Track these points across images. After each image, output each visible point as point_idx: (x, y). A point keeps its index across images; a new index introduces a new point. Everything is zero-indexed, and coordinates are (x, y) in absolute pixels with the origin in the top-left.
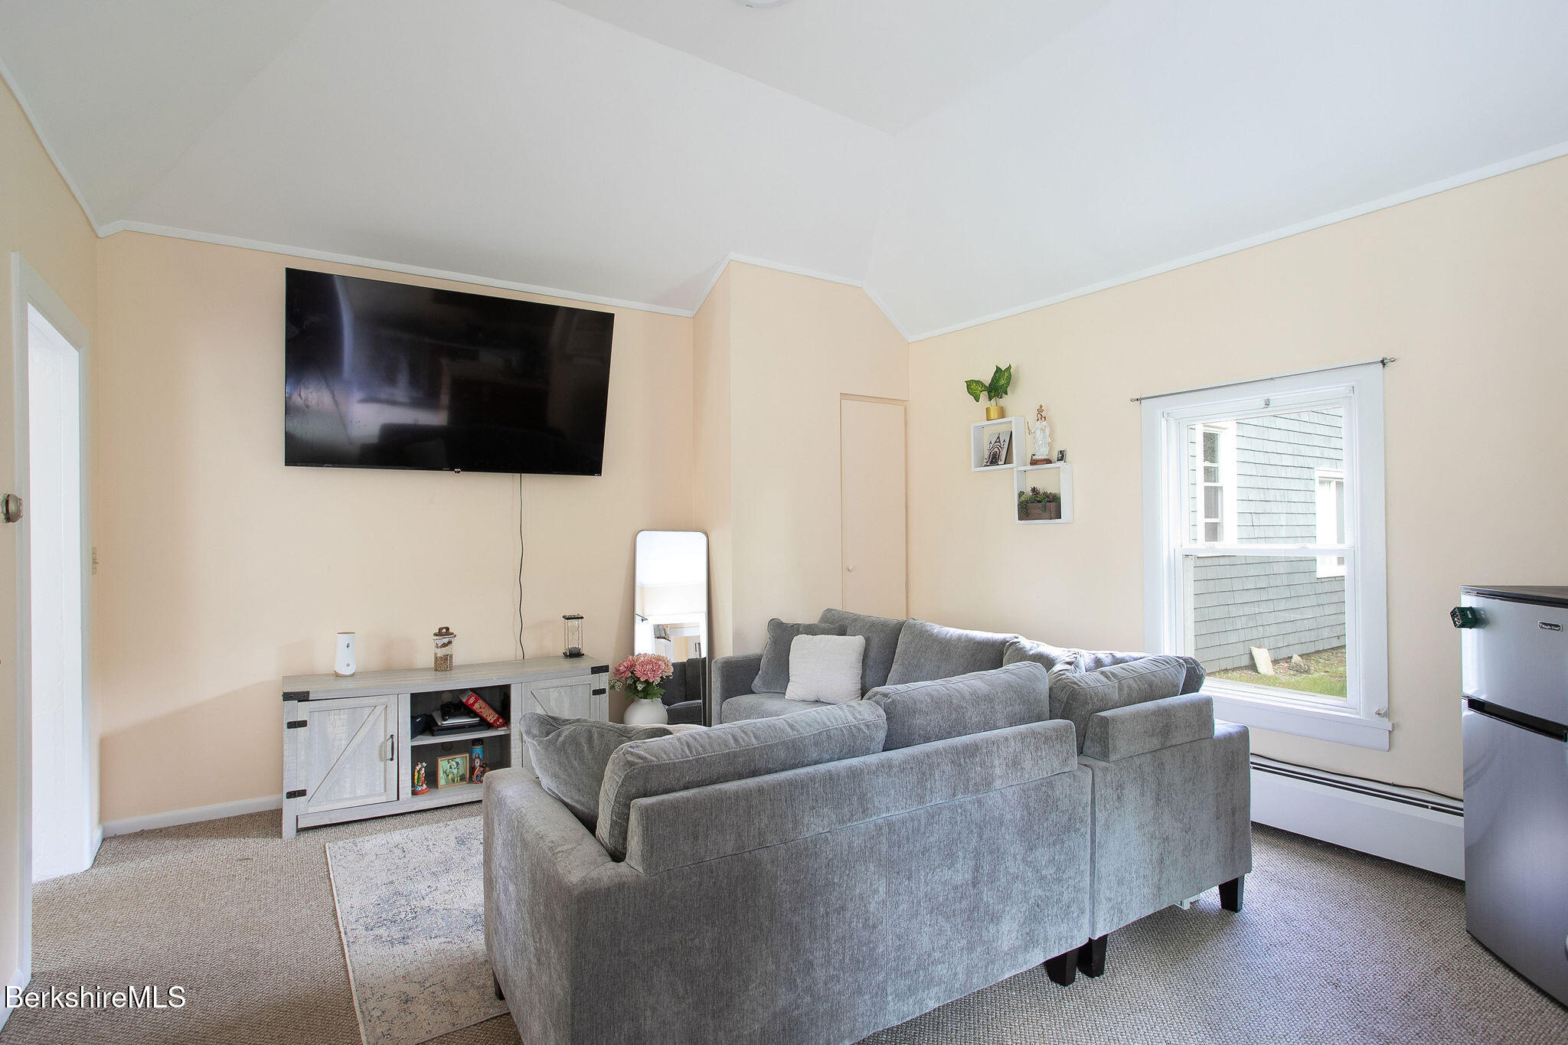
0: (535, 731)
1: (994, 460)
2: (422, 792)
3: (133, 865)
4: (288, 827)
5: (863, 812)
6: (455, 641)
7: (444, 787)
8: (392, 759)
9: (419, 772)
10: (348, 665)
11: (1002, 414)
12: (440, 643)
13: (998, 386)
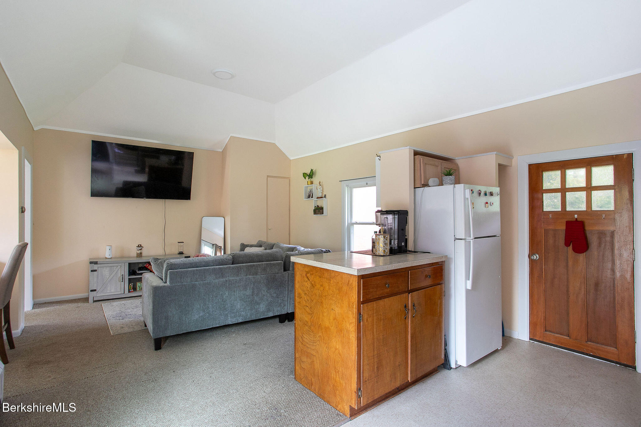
0: (153, 261)
1: (309, 197)
2: (132, 292)
3: (45, 309)
4: (91, 300)
5: (222, 277)
6: (143, 249)
7: (138, 291)
8: (122, 282)
9: (131, 286)
10: (110, 255)
11: (312, 183)
12: (138, 249)
13: (311, 175)
